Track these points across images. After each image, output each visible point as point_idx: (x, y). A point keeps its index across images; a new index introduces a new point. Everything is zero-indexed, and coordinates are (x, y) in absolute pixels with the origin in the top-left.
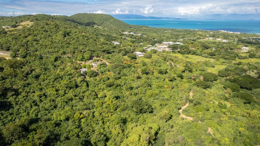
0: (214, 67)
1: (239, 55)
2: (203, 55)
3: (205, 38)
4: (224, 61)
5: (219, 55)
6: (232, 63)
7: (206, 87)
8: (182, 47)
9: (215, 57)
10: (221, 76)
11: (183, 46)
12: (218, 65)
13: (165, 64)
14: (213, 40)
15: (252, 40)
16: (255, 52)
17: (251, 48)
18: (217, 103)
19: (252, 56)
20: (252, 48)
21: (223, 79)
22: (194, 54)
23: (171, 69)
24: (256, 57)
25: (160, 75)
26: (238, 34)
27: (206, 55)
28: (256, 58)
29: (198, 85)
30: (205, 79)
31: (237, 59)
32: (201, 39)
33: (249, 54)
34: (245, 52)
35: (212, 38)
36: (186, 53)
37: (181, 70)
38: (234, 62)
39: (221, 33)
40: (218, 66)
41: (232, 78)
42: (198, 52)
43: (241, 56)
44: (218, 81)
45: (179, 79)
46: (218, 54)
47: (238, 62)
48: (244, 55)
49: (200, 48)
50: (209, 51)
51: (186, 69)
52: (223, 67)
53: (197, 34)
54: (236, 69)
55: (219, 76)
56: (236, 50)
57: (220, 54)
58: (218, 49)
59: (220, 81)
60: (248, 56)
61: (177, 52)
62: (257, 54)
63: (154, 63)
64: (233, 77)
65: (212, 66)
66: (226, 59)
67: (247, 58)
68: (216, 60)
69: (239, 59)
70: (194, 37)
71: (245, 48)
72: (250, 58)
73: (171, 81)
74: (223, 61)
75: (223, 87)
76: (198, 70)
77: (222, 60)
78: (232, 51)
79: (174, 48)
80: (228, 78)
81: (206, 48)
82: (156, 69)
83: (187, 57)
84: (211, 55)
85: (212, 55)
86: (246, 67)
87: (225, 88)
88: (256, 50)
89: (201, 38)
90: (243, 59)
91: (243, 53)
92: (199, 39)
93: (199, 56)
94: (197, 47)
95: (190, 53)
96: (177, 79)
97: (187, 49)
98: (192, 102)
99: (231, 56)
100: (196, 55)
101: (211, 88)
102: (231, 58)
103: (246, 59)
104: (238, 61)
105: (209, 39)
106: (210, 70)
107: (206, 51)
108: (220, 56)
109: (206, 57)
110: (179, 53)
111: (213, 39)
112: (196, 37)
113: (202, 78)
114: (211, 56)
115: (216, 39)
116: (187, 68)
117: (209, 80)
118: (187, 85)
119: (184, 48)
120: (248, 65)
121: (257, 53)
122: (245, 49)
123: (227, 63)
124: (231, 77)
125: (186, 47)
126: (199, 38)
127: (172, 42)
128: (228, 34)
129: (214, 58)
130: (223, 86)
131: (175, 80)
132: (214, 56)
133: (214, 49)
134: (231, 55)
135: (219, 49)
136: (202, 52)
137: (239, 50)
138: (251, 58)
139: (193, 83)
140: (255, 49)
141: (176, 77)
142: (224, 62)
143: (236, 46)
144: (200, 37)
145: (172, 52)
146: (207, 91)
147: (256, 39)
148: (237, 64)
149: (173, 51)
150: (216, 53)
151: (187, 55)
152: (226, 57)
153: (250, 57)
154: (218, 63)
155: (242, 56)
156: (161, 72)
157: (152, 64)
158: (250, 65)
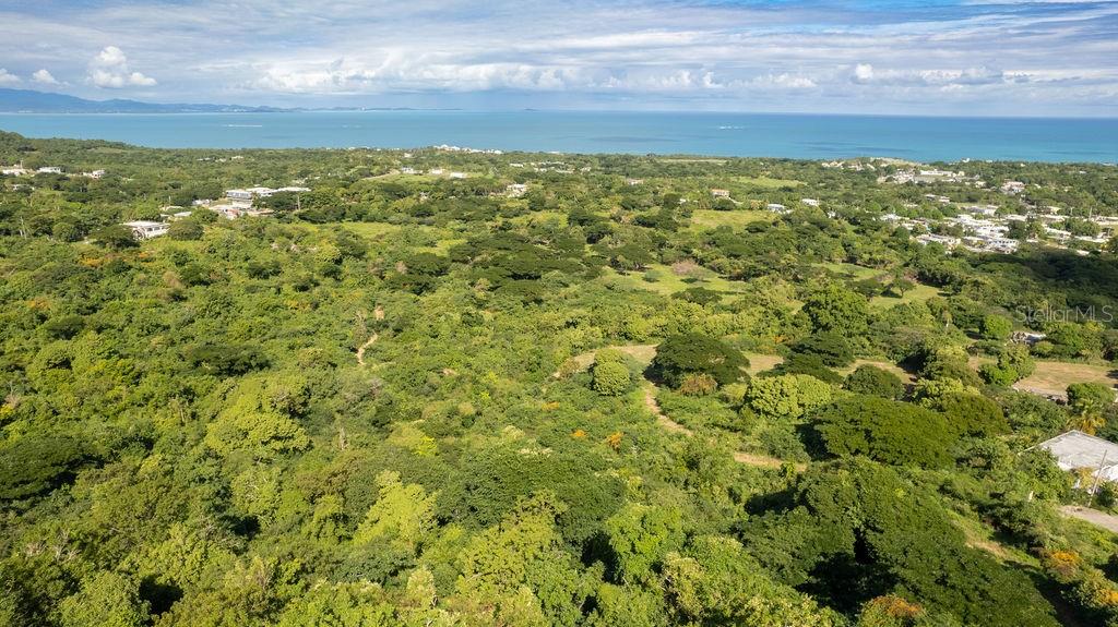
0: (433, 245)
1: (502, 206)
2: (392, 218)
3: (388, 171)
4: (463, 226)
5: (445, 211)
6: (485, 229)
7: (421, 289)
8: (309, 200)
9: (432, 218)
11: (313, 197)
12: (446, 239)
13: (266, 250)
14: (418, 176)
15: (537, 169)
16: (544, 193)
17: (532, 185)
18: (457, 317)
19: (537, 204)
20: (535, 185)
22: (360, 218)
24: (547, 205)
25: (255, 281)
26: (495, 155)
27: (404, 216)
28: (546, 208)
29: (394, 286)
30: (411, 270)
31: (498, 218)
32: (372, 175)
33: (528, 201)
34: (518, 196)
35: (414, 169)
36: (330, 216)
37: (330, 258)
39: (443, 154)
41: (490, 258)
42: (374, 209)
43: (507, 207)
45: (330, 280)
46: (440, 210)
47: (500, 224)
48: (518, 204)
49: (377, 197)
50: (409, 202)
51: (345, 254)
53: (354, 161)
55: (453, 261)
56: (493, 193)
57: (444, 208)
58: (436, 194)
60: (526, 208)
61: (297, 219)
62: (550, 199)
63: (220, 252)
65: (427, 241)
66: (466, 220)
67: (526, 214)
68: (437, 226)
69: (504, 217)
70: (348, 170)
71: (518, 186)
72: (532, 212)
73: (304, 289)
74: (458, 227)
77: (455, 224)
78: (483, 197)
79: (280, 205)
80: (478, 259)
81: (399, 195)
82: (234, 269)
84: (418, 216)
85: (422, 215)
86: (523, 232)
87: (472, 284)
88: (545, 188)
89: (374, 171)
90: (516, 216)
91: (512, 200)
92: (367, 176)
93: (380, 220)
94: (365, 196)
95: (343, 215)
96: (323, 283)
97: (331, 205)
98: (386, 327)
99: (479, 211)
100: (367, 221)
101: (434, 291)
102: (481, 215)
103: (525, 217)
104: (500, 220)
105: (402, 172)
107: (398, 203)
108: (448, 213)
109: (404, 223)
110: (305, 219)
111: (415, 172)
112: (352, 170)
113: (401, 268)
114: (421, 219)
115: (426, 171)
116: (347, 250)
117: (425, 270)
118: (359, 292)
119: (318, 203)
120: (529, 228)
121: (549, 195)
122: (518, 189)
123: (472, 230)
124: (485, 256)
125: (326, 199)
126: (367, 172)
127: (264, 189)
128: (464, 155)
129: (430, 225)
131: (317, 285)
132: (429, 215)
133: (424, 198)
135: (441, 194)
136: (385, 207)
137: (500, 194)
138: (535, 210)
139: (377, 285)
140: (543, 185)
141: (317, 279)
142: (462, 230)
143: (490, 183)
144: (369, 166)
146: (426, 298)
147: (548, 166)
148: (501, 229)
149: (279, 216)
150: (435, 208)
152: (466, 214)
153: (531, 209)
154: (445, 233)
155: (510, 209)
156: (258, 272)
157: (212, 256)
158: (533, 227)
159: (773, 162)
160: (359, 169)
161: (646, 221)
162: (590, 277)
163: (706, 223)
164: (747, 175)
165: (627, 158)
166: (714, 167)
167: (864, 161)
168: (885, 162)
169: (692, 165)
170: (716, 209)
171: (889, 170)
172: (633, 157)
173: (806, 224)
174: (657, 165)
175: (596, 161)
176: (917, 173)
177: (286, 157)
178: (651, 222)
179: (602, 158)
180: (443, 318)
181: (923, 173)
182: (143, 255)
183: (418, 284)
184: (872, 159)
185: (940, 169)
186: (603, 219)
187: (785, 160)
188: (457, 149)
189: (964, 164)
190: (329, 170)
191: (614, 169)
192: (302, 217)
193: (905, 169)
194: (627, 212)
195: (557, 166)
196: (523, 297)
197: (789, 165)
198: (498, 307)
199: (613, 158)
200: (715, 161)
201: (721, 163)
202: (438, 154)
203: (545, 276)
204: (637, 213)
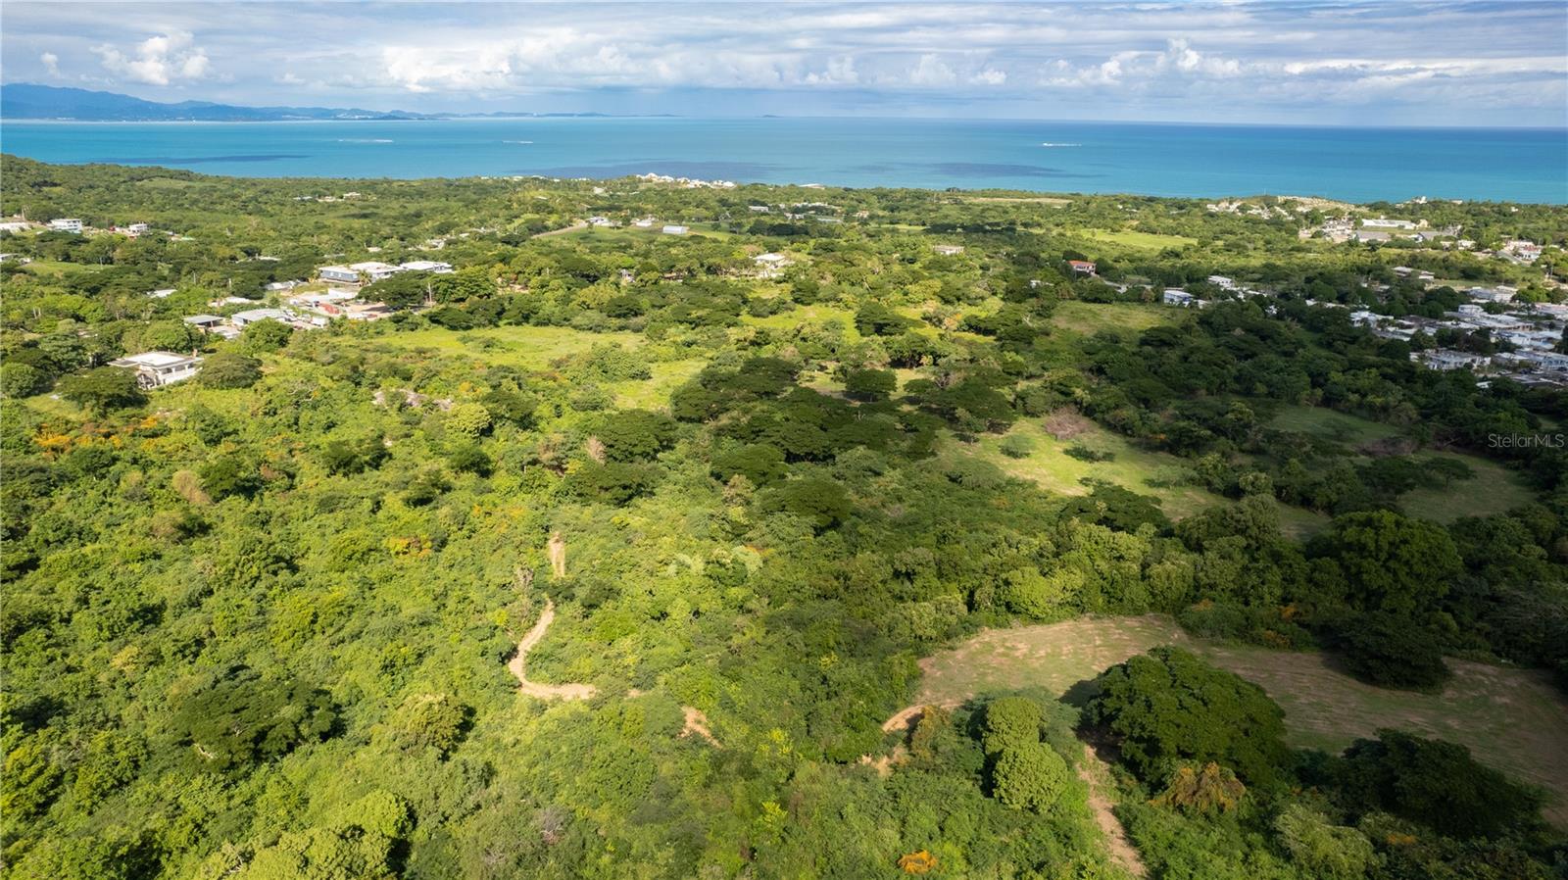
0: (644, 376)
1: (750, 296)
2: (577, 320)
3: (570, 223)
4: (690, 336)
5: (661, 307)
6: (727, 342)
7: (629, 494)
8: (446, 288)
9: (639, 320)
10: (690, 420)
11: (453, 283)
12: (665, 361)
14: (616, 231)
15: (789, 215)
16: (813, 272)
17: (793, 255)
19: (805, 295)
20: (798, 256)
21: (703, 433)
22: (526, 319)
23: (405, 429)
24: (820, 295)
25: (340, 482)
26: (726, 191)
27: (595, 316)
28: (821, 301)
29: (581, 492)
30: (613, 451)
31: (745, 317)
32: (546, 229)
33: (789, 286)
34: (774, 276)
35: (610, 219)
36: (478, 318)
37: (471, 427)
38: (734, 333)
39: (649, 190)
40: (664, 366)
41: (744, 420)
42: (549, 306)
43: (759, 299)
44: (681, 448)
45: (470, 478)
46: (653, 306)
47: (751, 335)
48: (771, 294)
49: (554, 283)
50: (603, 291)
51: (497, 417)
52: (690, 370)
53: (521, 203)
54: (752, 366)
55: (681, 419)
56: (733, 270)
57: (659, 301)
58: (646, 276)
59: (690, 443)
60: (789, 299)
61: (426, 322)
62: (823, 282)
63: (286, 413)
64: (746, 412)
65: (634, 370)
66: (695, 324)
67: (787, 309)
68: (649, 337)
69: (754, 316)
70: (510, 221)
71: (771, 257)
72: (799, 306)
73: (421, 502)
74: (683, 338)
75: (712, 474)
76: (567, 410)
77: (678, 333)
78: (718, 280)
79: (400, 296)
80: (724, 420)
81: (588, 276)
82: (304, 450)
83: (488, 345)
84: (618, 316)
85: (625, 316)
86: (789, 353)
87: (718, 477)
88: (816, 264)
89: (549, 223)
90: (771, 313)
91: (764, 283)
92: (539, 232)
93: (558, 325)
94: (536, 280)
95: (500, 314)
96: (457, 484)
97: (481, 297)
98: (572, 598)
99: (715, 307)
100: (537, 325)
101: (652, 494)
102: (718, 316)
103: (786, 314)
104: (750, 326)
105: (591, 226)
106: (629, 397)
107: (588, 293)
108: (667, 312)
109: (596, 329)
110: (438, 322)
111: (612, 224)
112: (517, 222)
113: (594, 448)
114: (621, 322)
115: (627, 221)
116: (502, 410)
117: (636, 450)
118: (521, 508)
119: (460, 292)
120: (797, 340)
121: (822, 278)
122: (773, 263)
123: (705, 344)
124: (735, 413)
125: (474, 286)
126: (539, 225)
127: (379, 264)
128: (681, 192)
129: (637, 331)
130: (707, 468)
131: (447, 489)
132: (636, 315)
133: (626, 280)
134: (718, 300)
136: (565, 301)
137: (745, 272)
138: (802, 303)
139: (552, 488)
140: (811, 257)
141: (448, 476)
142: (689, 345)
143: (728, 254)
144: (543, 215)
145: (390, 328)
146: (635, 517)
147: (804, 210)
148: (753, 343)
149: (397, 320)
150: (644, 301)
151: (489, 333)
152: (695, 314)
153: (796, 301)
154: (664, 349)
155: (764, 302)
156: (344, 463)
157: (269, 420)
158: (804, 339)
159: (1137, 203)
160: (527, 221)
161: (982, 325)
162: (916, 454)
163: (1077, 328)
164: (1105, 227)
165: (920, 196)
166: (1051, 212)
167: (1269, 202)
168: (1302, 204)
169: (1017, 207)
170: (1086, 300)
171: (1313, 218)
172: (928, 194)
173: (1238, 332)
174: (966, 208)
175: (873, 199)
176: (1358, 225)
177: (421, 194)
178: (990, 327)
179: (882, 195)
180: (672, 569)
181: (1367, 223)
182: (149, 424)
183: (625, 487)
184: (1281, 199)
185: (1390, 217)
186: (914, 323)
187: (1151, 200)
188: (669, 179)
189: (1422, 207)
190: (482, 222)
191: (903, 213)
192: (435, 319)
193: (1336, 215)
194: (949, 308)
195: (819, 210)
196: (813, 520)
197: (1161, 208)
198: (769, 538)
199: (899, 195)
200: (1049, 201)
201: (1059, 204)
202: (642, 187)
203: (842, 457)
204: (965, 311)
